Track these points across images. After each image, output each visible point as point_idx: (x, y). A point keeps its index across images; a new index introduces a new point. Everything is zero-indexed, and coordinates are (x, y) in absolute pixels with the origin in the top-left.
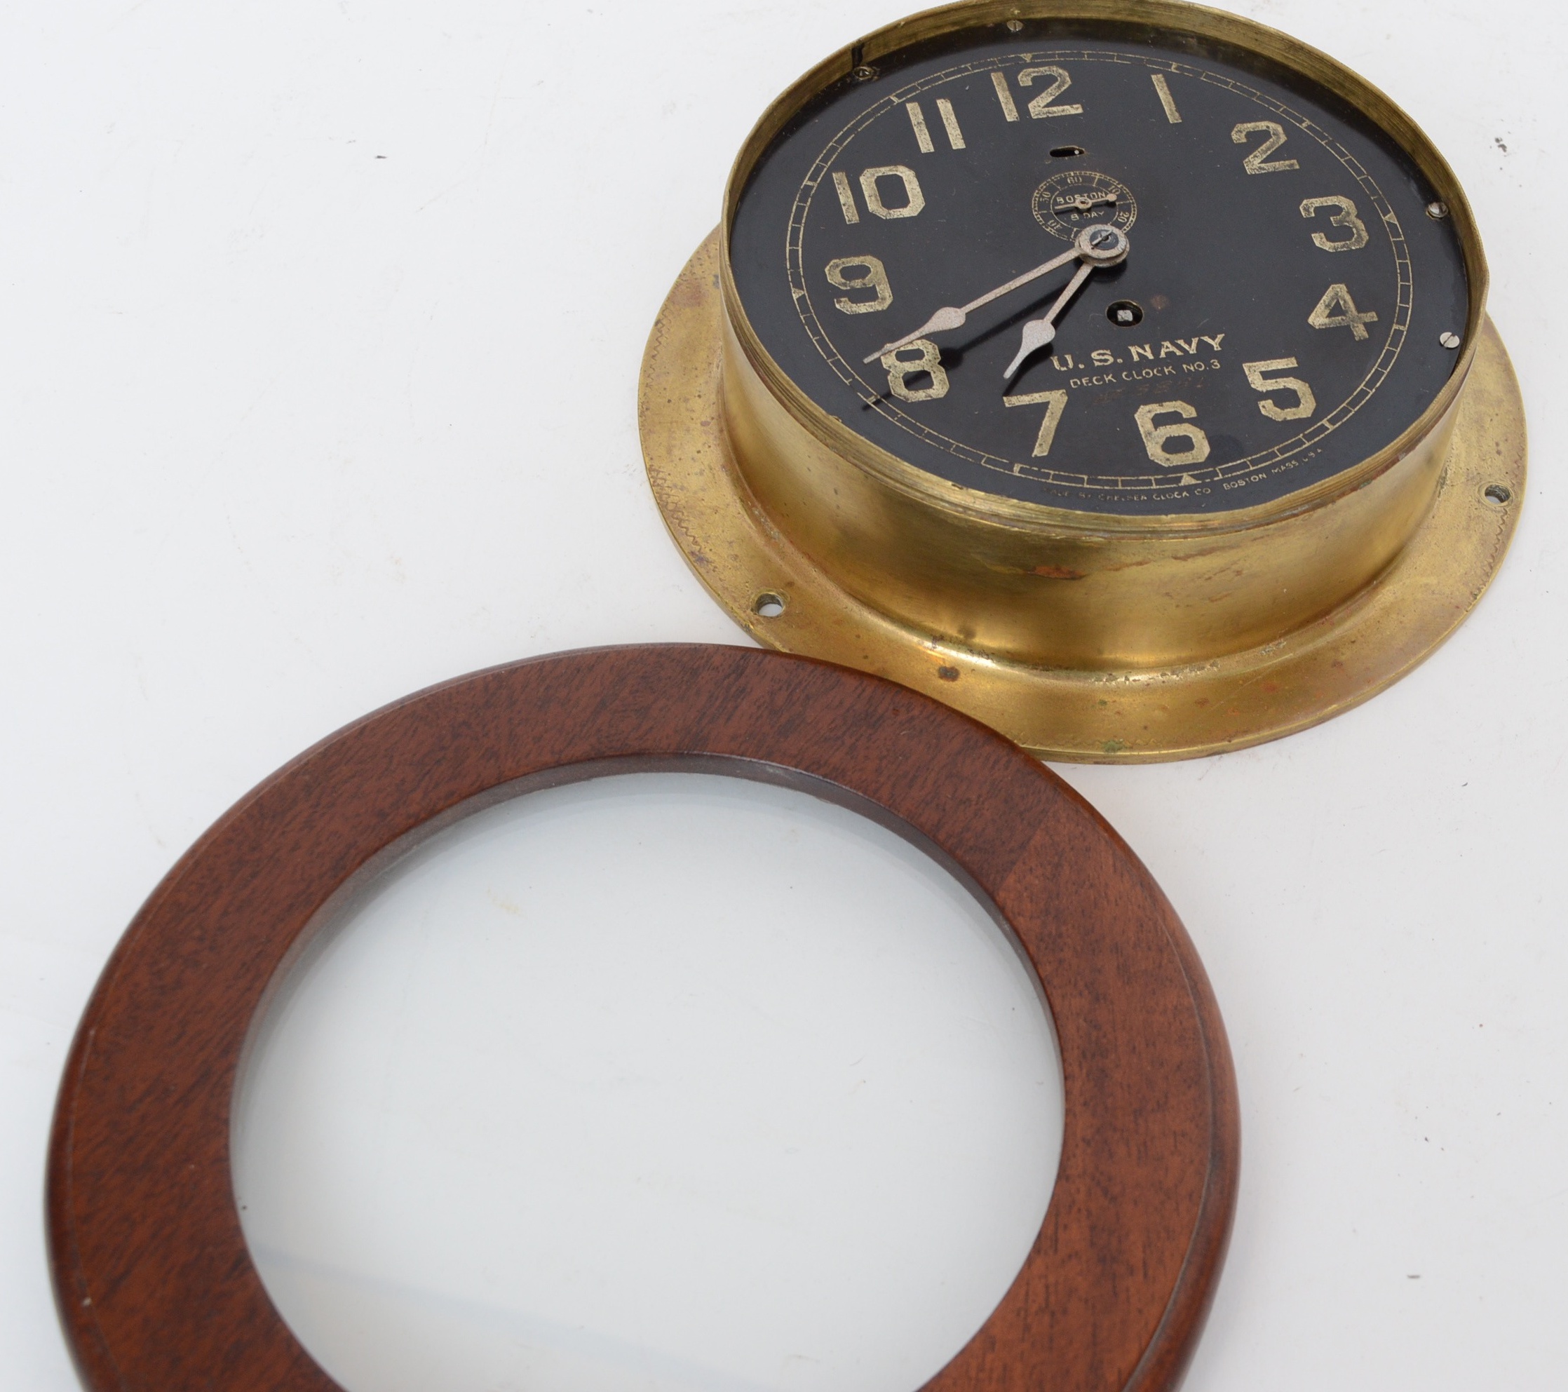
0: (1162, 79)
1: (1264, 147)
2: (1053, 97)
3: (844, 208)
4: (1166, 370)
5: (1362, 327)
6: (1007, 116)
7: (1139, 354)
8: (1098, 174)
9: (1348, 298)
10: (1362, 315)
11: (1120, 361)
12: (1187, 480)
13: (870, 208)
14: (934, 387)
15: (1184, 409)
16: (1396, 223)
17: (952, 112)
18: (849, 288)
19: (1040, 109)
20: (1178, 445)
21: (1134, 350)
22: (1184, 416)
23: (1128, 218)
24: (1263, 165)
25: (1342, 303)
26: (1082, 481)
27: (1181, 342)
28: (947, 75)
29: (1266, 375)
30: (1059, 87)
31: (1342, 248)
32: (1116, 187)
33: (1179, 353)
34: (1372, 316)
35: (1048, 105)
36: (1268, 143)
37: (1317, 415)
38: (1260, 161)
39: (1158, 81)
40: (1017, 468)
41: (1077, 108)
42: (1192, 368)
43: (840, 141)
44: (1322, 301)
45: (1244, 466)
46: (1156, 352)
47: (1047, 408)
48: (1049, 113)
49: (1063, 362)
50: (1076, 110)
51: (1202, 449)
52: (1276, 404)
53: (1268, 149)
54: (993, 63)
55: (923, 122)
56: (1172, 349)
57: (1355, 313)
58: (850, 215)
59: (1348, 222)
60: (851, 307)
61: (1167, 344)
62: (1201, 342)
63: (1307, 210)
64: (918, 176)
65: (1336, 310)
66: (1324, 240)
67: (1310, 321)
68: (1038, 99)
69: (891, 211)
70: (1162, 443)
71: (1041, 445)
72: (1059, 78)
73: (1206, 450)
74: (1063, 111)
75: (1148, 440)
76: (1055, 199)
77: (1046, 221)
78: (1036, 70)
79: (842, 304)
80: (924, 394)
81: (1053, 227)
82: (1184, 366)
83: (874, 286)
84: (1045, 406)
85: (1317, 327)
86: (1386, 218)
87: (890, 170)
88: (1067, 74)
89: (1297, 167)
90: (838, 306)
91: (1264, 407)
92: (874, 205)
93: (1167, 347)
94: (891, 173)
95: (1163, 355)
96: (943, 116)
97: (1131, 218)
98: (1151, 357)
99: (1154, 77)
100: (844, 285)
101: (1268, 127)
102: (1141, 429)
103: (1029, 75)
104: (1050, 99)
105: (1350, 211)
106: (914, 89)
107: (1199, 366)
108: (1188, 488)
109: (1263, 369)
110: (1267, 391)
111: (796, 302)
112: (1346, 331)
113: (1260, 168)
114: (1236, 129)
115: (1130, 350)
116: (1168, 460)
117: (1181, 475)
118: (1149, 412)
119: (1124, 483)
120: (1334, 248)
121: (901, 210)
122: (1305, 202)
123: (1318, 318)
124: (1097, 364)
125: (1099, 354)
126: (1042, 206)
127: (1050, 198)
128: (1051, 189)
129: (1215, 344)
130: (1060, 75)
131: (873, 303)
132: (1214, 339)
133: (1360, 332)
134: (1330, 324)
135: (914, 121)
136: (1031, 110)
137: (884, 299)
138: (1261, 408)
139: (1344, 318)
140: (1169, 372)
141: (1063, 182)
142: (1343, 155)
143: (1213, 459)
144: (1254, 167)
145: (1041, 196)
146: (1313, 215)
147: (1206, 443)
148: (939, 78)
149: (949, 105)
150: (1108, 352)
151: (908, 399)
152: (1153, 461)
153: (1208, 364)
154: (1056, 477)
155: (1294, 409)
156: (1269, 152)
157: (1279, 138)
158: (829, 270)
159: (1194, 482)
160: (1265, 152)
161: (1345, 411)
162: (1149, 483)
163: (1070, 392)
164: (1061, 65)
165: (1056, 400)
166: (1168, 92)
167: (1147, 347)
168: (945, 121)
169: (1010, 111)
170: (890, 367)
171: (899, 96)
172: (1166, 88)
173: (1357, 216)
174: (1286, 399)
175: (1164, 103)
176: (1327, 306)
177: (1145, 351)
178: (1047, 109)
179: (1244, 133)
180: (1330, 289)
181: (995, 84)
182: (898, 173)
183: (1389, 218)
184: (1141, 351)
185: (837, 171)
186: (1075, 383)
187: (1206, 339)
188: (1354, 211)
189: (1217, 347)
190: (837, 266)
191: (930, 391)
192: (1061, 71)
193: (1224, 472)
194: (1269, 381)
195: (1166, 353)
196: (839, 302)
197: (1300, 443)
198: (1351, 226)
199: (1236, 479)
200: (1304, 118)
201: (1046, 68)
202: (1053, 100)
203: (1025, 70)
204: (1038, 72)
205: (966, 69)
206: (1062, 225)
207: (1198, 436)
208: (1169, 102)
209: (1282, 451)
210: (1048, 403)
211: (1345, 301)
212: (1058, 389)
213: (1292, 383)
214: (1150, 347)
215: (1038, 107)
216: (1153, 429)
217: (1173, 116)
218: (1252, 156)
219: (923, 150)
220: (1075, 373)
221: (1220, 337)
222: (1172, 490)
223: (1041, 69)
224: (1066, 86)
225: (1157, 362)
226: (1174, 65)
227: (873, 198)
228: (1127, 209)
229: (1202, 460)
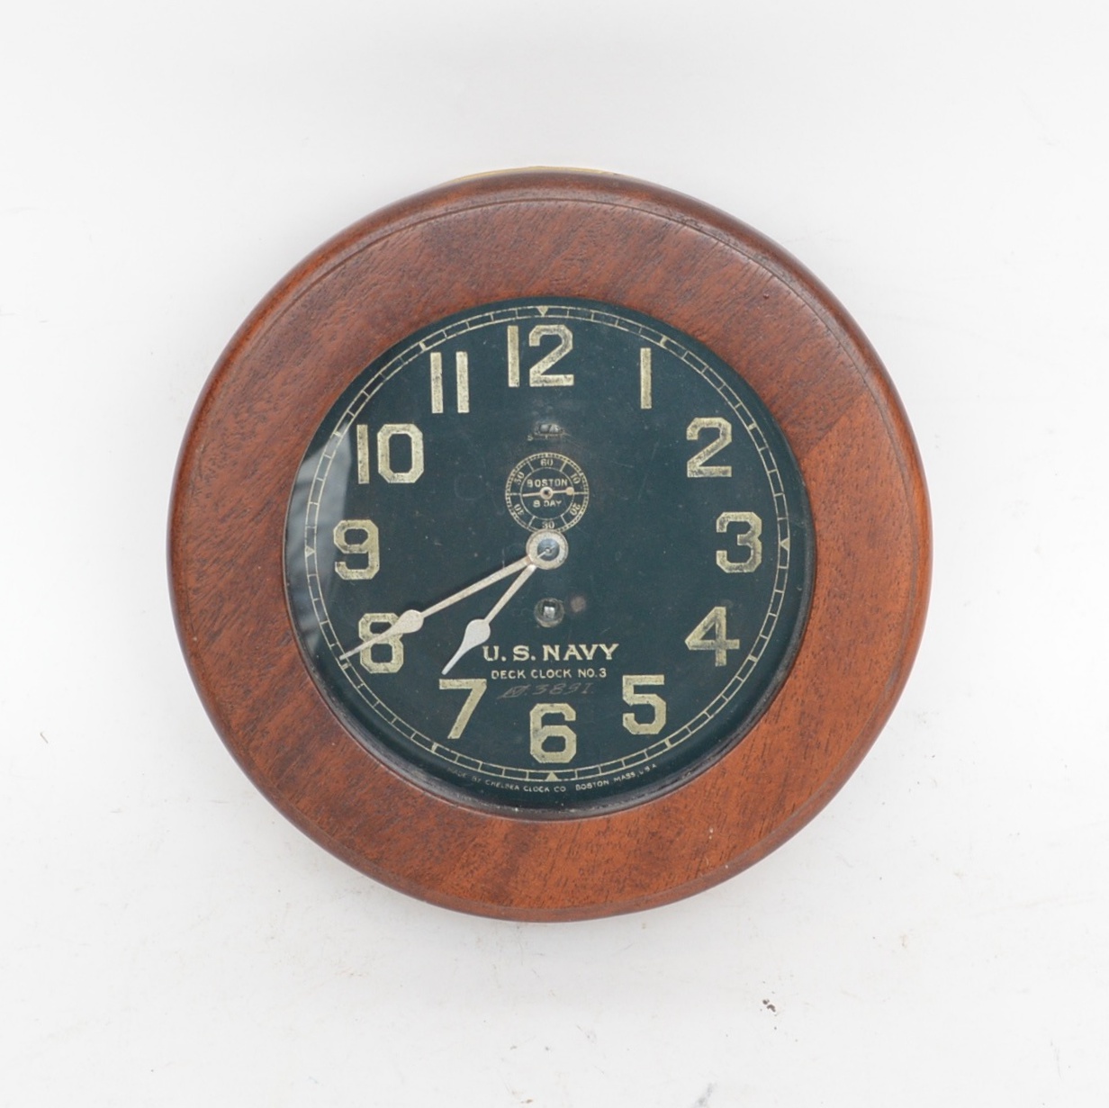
0: (649, 354)
1: (709, 448)
2: (553, 363)
3: (360, 466)
4: (565, 673)
5: (724, 653)
6: (510, 381)
7: (550, 654)
8: (568, 459)
9: (724, 622)
10: (729, 641)
11: (533, 658)
12: (552, 777)
13: (380, 469)
14: (393, 661)
15: (567, 711)
16: (788, 549)
17: (466, 368)
18: (348, 552)
19: (538, 375)
20: (554, 744)
21: (547, 649)
22: (566, 719)
23: (578, 511)
24: (702, 468)
25: (717, 626)
26: (476, 765)
27: (583, 647)
28: (472, 324)
29: (639, 689)
30: (562, 350)
31: (736, 569)
32: (578, 476)
33: (579, 658)
34: (735, 644)
35: (548, 372)
36: (714, 444)
37: (665, 732)
38: (701, 463)
39: (645, 353)
40: (435, 746)
41: (570, 379)
42: (584, 674)
43: (369, 390)
44: (702, 623)
45: (596, 771)
46: (562, 654)
47: (469, 694)
48: (546, 382)
49: (491, 654)
50: (567, 380)
51: (570, 751)
52: (636, 719)
53: (712, 450)
54: (512, 314)
55: (441, 377)
56: (576, 653)
57: (724, 638)
58: (363, 474)
59: (750, 542)
60: (346, 572)
61: (572, 647)
62: (599, 648)
63: (722, 524)
64: (425, 439)
65: (711, 634)
66: (725, 558)
67: (687, 641)
68: (540, 363)
69: (396, 475)
70: (543, 741)
71: (457, 728)
72: (563, 341)
73: (574, 752)
74: (557, 380)
75: (534, 737)
76: (526, 482)
77: (514, 504)
78: (547, 327)
79: (340, 568)
80: (383, 668)
81: (517, 512)
82: (580, 671)
83: (367, 553)
84: (466, 693)
85: (690, 648)
86: (781, 543)
87: (404, 429)
88: (571, 336)
89: (729, 475)
90: (337, 570)
91: (626, 719)
92: (383, 467)
93: (572, 650)
94: (403, 432)
95: (566, 658)
96: (458, 373)
97: (581, 512)
98: (557, 658)
99: (643, 350)
100: (345, 548)
101: (720, 425)
102: (532, 725)
103: (539, 333)
104: (550, 365)
105: (756, 531)
106: (441, 336)
107: (590, 673)
108: (551, 785)
109: (637, 683)
110: (634, 706)
111: (306, 561)
112: (711, 654)
113: (700, 472)
114: (693, 424)
115: (543, 649)
116: (543, 756)
117: (547, 772)
118: (542, 710)
119: (508, 773)
120: (730, 569)
121: (403, 474)
122: (724, 515)
123: (694, 640)
124: (516, 658)
125: (520, 650)
126: (515, 487)
127: (522, 480)
128: (525, 470)
129: (608, 652)
130: (565, 337)
131: (363, 571)
132: (608, 647)
133: (721, 659)
134: (701, 647)
135: (433, 376)
136: (531, 376)
137: (372, 568)
138: (624, 720)
139: (713, 641)
140: (567, 675)
141: (536, 463)
142: (771, 467)
143: (575, 762)
144: (695, 469)
145: (516, 477)
146: (725, 530)
147: (574, 746)
148: (464, 326)
149: (466, 360)
150: (527, 648)
151: (371, 670)
152: (531, 756)
153: (598, 672)
154: (461, 760)
155: (647, 725)
156: (712, 454)
157: (725, 439)
158: (337, 531)
159: (556, 779)
160: (709, 452)
161: (685, 732)
162: (523, 775)
163: (490, 683)
164: (569, 324)
165: (477, 687)
166: (649, 371)
167: (557, 647)
168: (458, 377)
169: (514, 374)
170: (364, 637)
171: (427, 344)
172: (649, 366)
173: (760, 538)
174: (645, 714)
175: (642, 384)
176: (705, 628)
177: (555, 651)
178: (544, 376)
179: (698, 429)
180: (713, 611)
181: (509, 339)
182: (409, 434)
183: (784, 544)
184: (551, 651)
185: (361, 423)
186: (495, 675)
187: (603, 647)
188: (759, 531)
189: (609, 658)
190: (344, 528)
191: (388, 665)
192: (567, 332)
193: (580, 774)
194: (638, 695)
195: (571, 657)
196: (339, 565)
197: (642, 757)
198: (751, 547)
199: (586, 781)
200: (753, 420)
201: (555, 326)
202: (553, 366)
203: (537, 327)
204: (547, 330)
205: (488, 319)
206: (525, 511)
207: (570, 737)
208: (647, 383)
209: (627, 762)
210: (470, 690)
211: (720, 625)
212: (481, 678)
213: (653, 700)
214: (560, 649)
215: (538, 374)
216: (540, 727)
217: (646, 402)
218: (696, 456)
219: (434, 411)
220: (498, 665)
221: (615, 646)
222: (539, 784)
223: (552, 327)
224: (567, 351)
225: (559, 665)
226: (665, 338)
227: (384, 458)
228: (579, 500)
229: (567, 761)
